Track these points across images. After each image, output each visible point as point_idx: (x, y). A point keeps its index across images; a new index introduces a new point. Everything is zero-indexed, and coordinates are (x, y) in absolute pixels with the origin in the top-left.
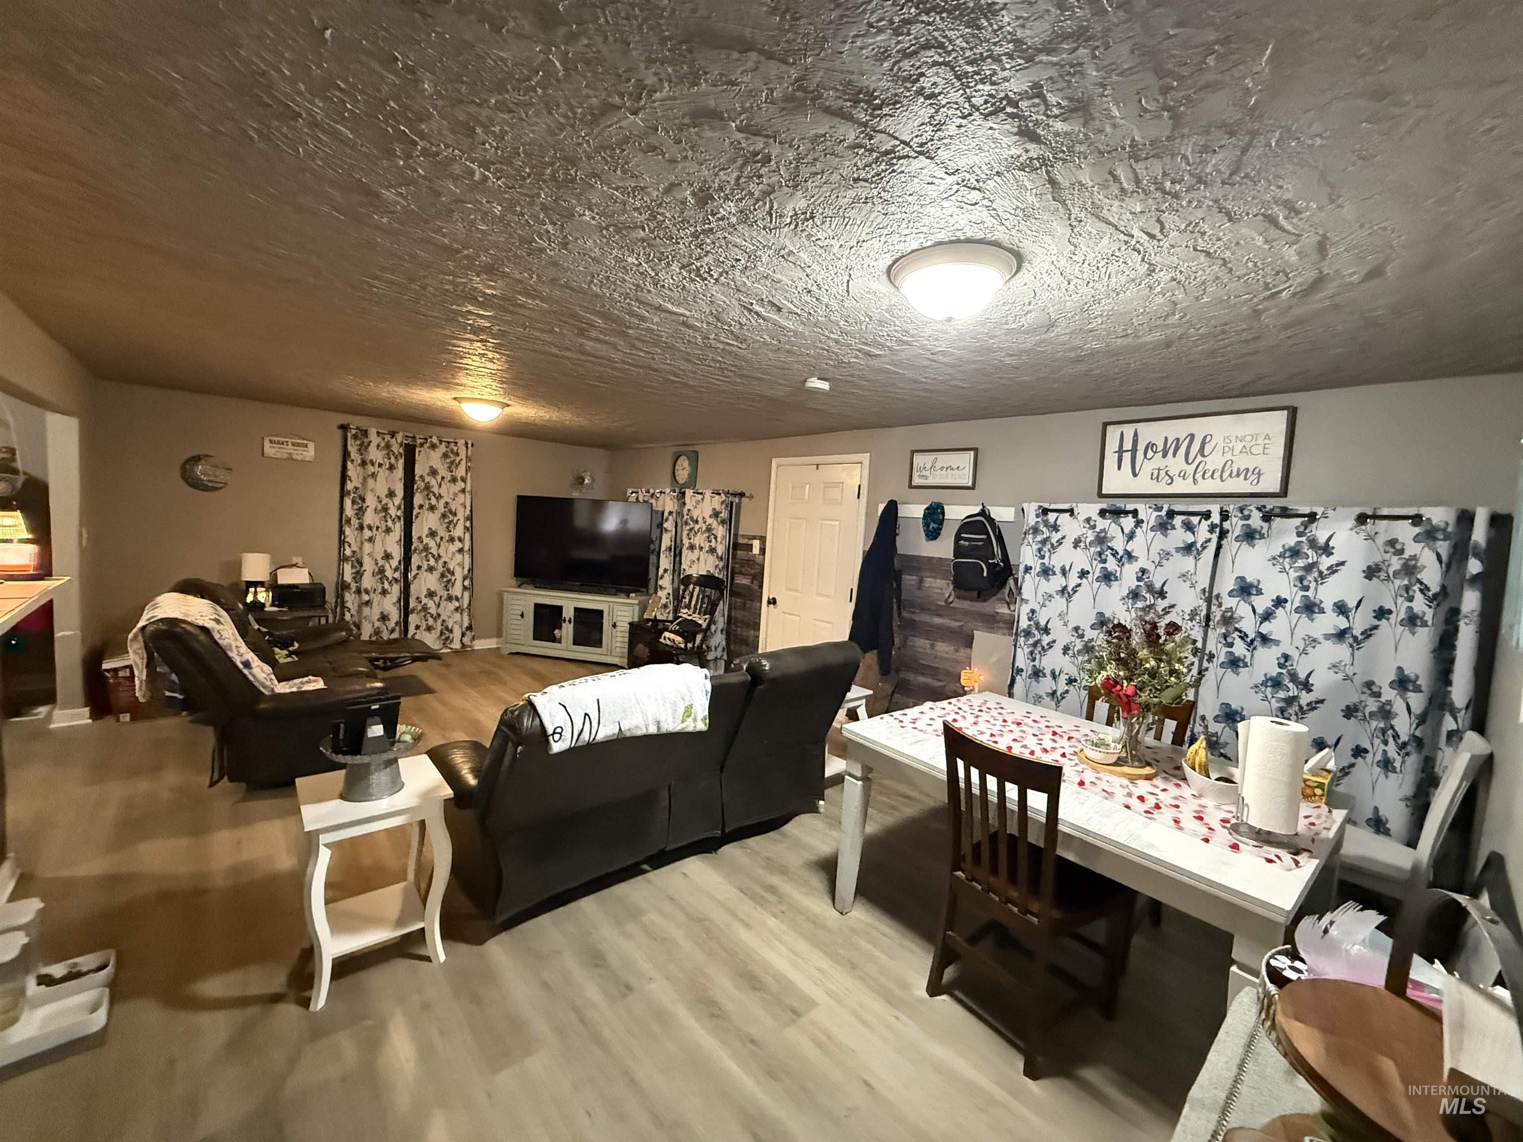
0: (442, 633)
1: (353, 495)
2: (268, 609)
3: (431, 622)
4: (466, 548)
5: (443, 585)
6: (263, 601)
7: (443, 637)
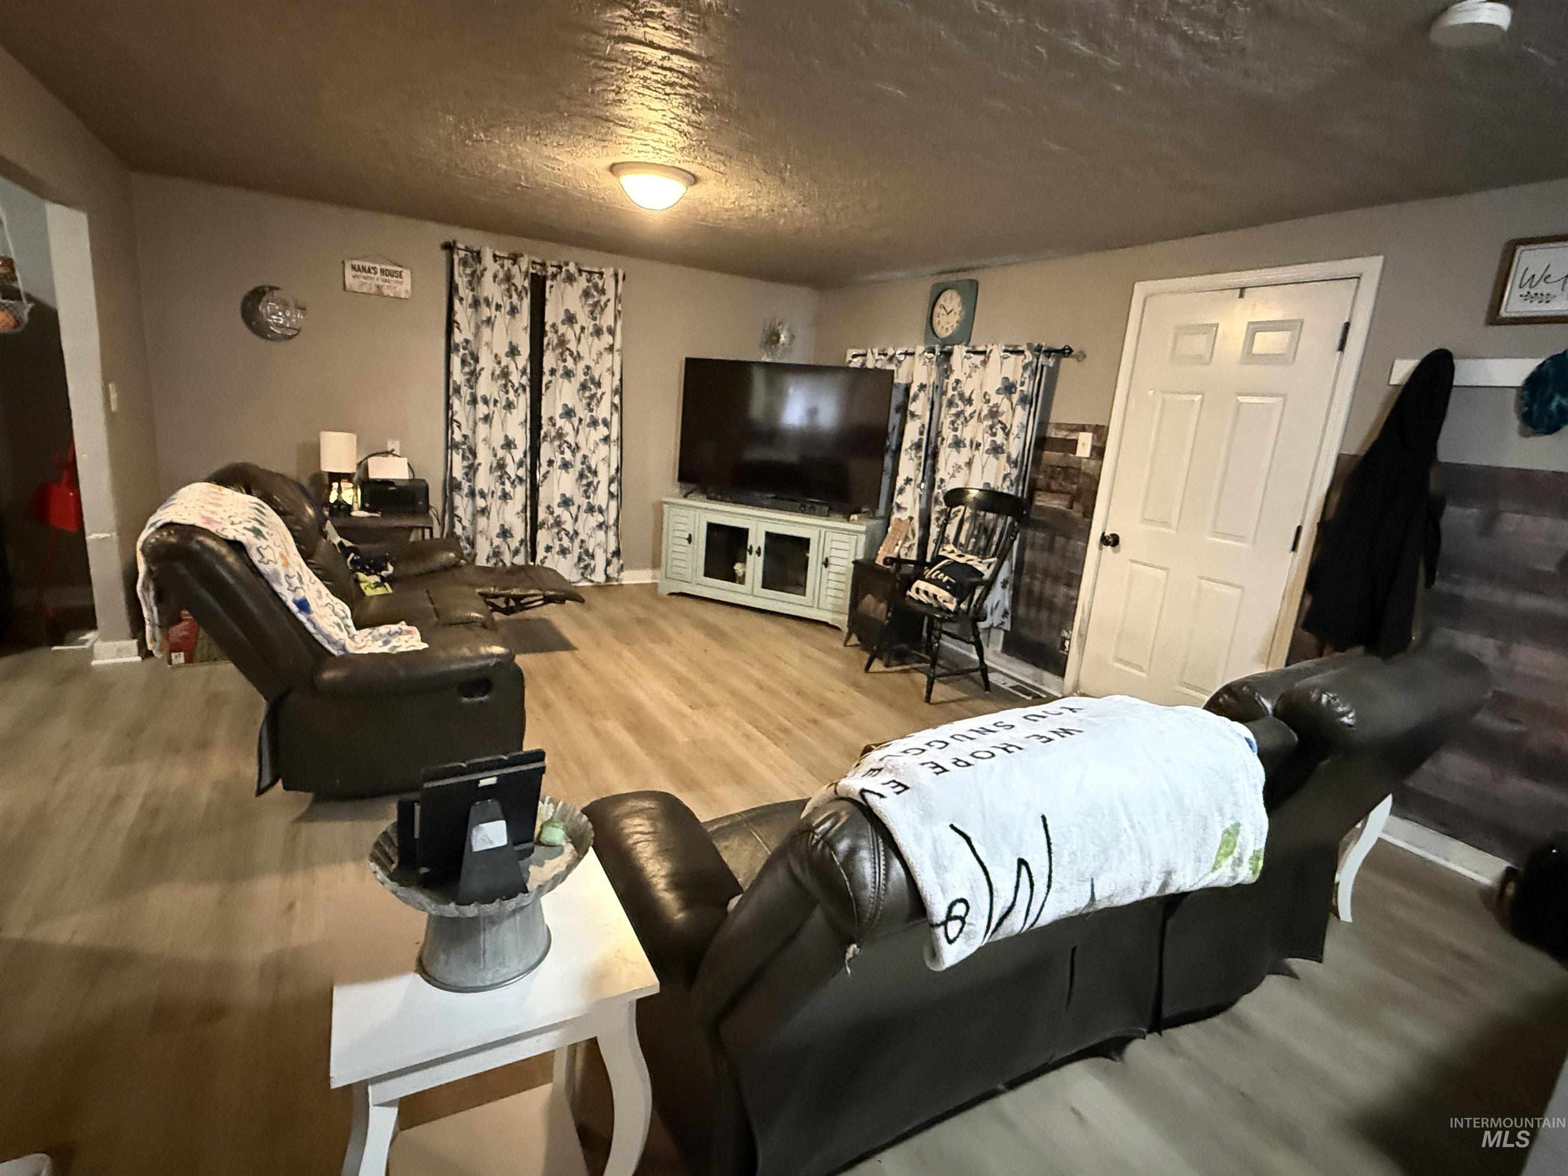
0: (580, 559)
1: (462, 352)
2: (357, 513)
3: (566, 542)
4: (614, 436)
5: (582, 489)
6: (349, 502)
7: (582, 565)
